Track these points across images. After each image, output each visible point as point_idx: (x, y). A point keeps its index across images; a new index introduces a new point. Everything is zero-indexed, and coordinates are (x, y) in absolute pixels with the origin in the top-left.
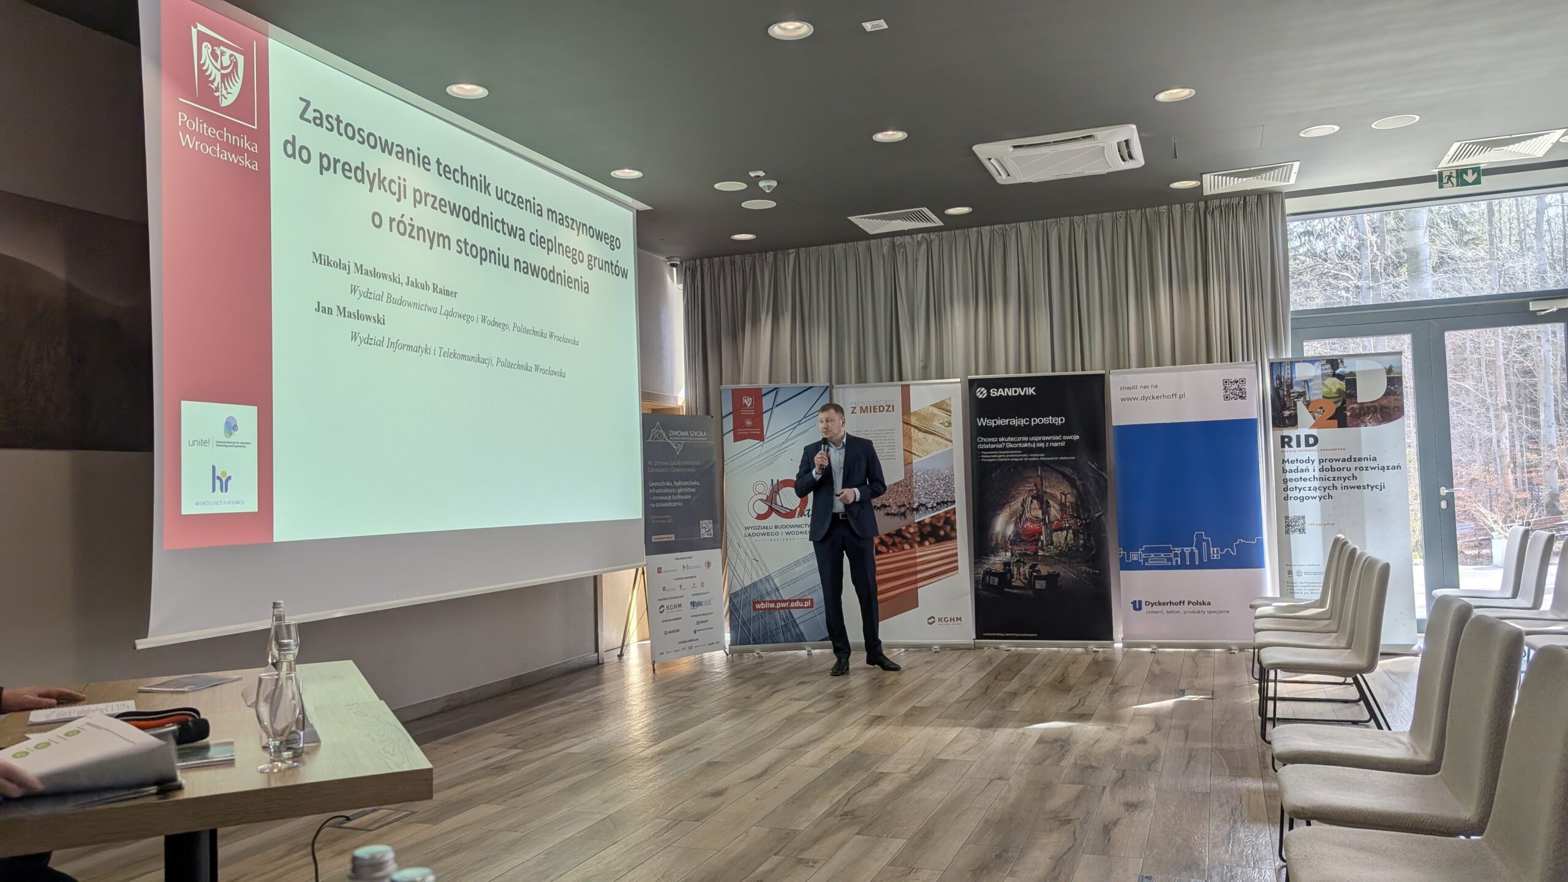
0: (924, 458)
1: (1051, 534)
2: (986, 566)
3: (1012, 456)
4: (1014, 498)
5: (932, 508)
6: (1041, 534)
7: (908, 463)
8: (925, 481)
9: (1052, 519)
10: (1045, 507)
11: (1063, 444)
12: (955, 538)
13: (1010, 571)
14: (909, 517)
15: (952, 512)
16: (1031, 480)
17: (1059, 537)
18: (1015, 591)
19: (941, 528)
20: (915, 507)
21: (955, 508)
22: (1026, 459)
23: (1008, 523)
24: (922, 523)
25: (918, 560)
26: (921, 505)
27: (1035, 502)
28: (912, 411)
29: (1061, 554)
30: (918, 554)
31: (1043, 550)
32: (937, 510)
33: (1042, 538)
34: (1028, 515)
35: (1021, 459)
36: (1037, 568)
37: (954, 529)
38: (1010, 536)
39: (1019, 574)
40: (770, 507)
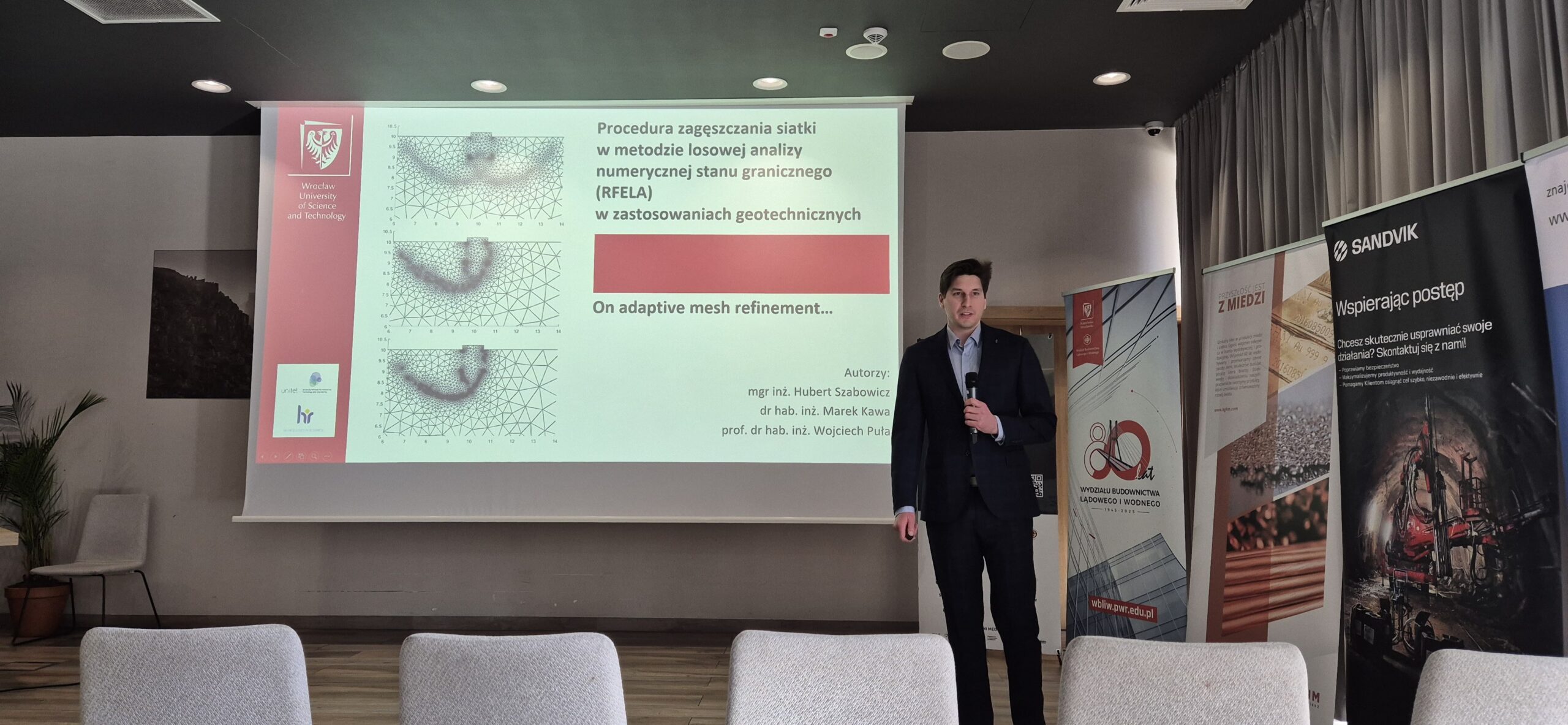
0: (1294, 383)
1: (1449, 548)
2: (1357, 602)
3: (1386, 374)
4: (1392, 464)
5: (1298, 476)
6: (1431, 547)
7: (1272, 394)
8: (1293, 425)
9: (1450, 517)
10: (1437, 489)
11: (1462, 343)
12: (1323, 537)
13: (1388, 619)
14: (1266, 490)
15: (1324, 485)
16: (1415, 427)
17: (1463, 558)
18: (1397, 664)
19: (1306, 515)
20: (1275, 473)
21: (1328, 479)
22: (1407, 381)
23: (1384, 516)
24: (1283, 504)
25: (1274, 570)
26: (1283, 470)
27: (1421, 474)
28: (1283, 300)
29: (1464, 599)
30: (1273, 559)
31: (1436, 584)
32: (1305, 481)
33: (1435, 556)
34: (1411, 502)
35: (1399, 382)
36: (1427, 624)
37: (1323, 521)
38: (1388, 544)
39: (1402, 628)
40: (1108, 460)
